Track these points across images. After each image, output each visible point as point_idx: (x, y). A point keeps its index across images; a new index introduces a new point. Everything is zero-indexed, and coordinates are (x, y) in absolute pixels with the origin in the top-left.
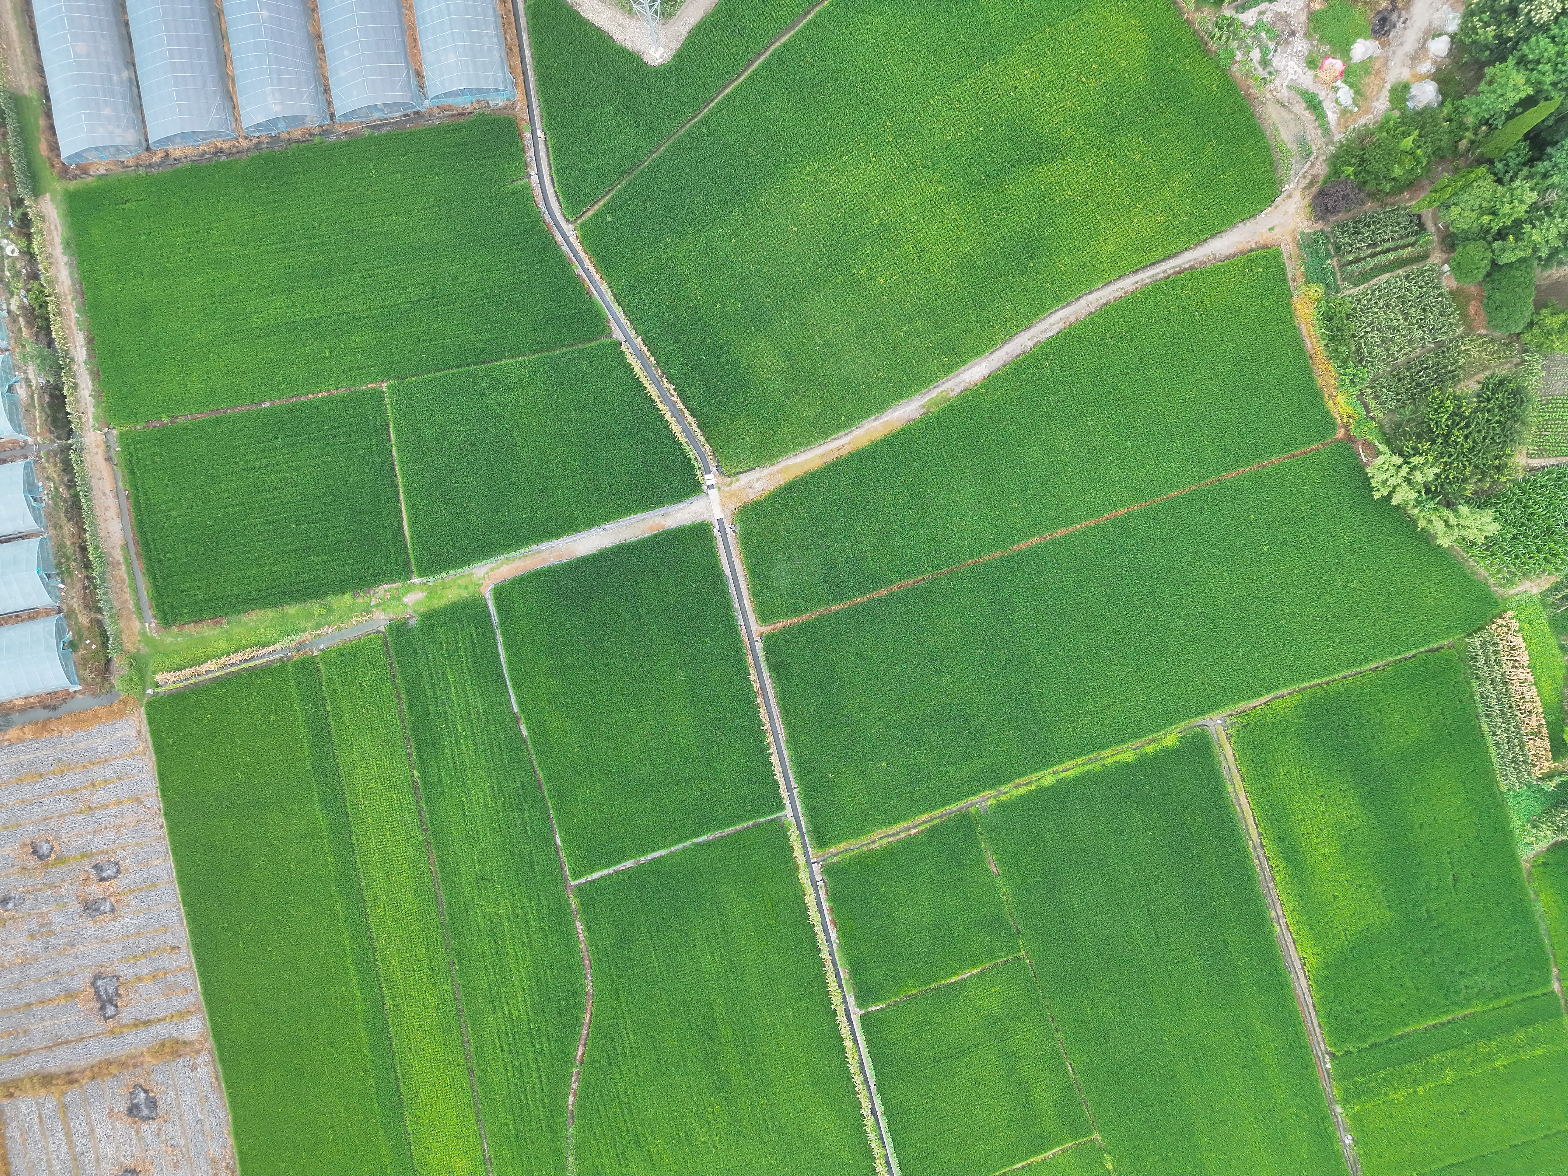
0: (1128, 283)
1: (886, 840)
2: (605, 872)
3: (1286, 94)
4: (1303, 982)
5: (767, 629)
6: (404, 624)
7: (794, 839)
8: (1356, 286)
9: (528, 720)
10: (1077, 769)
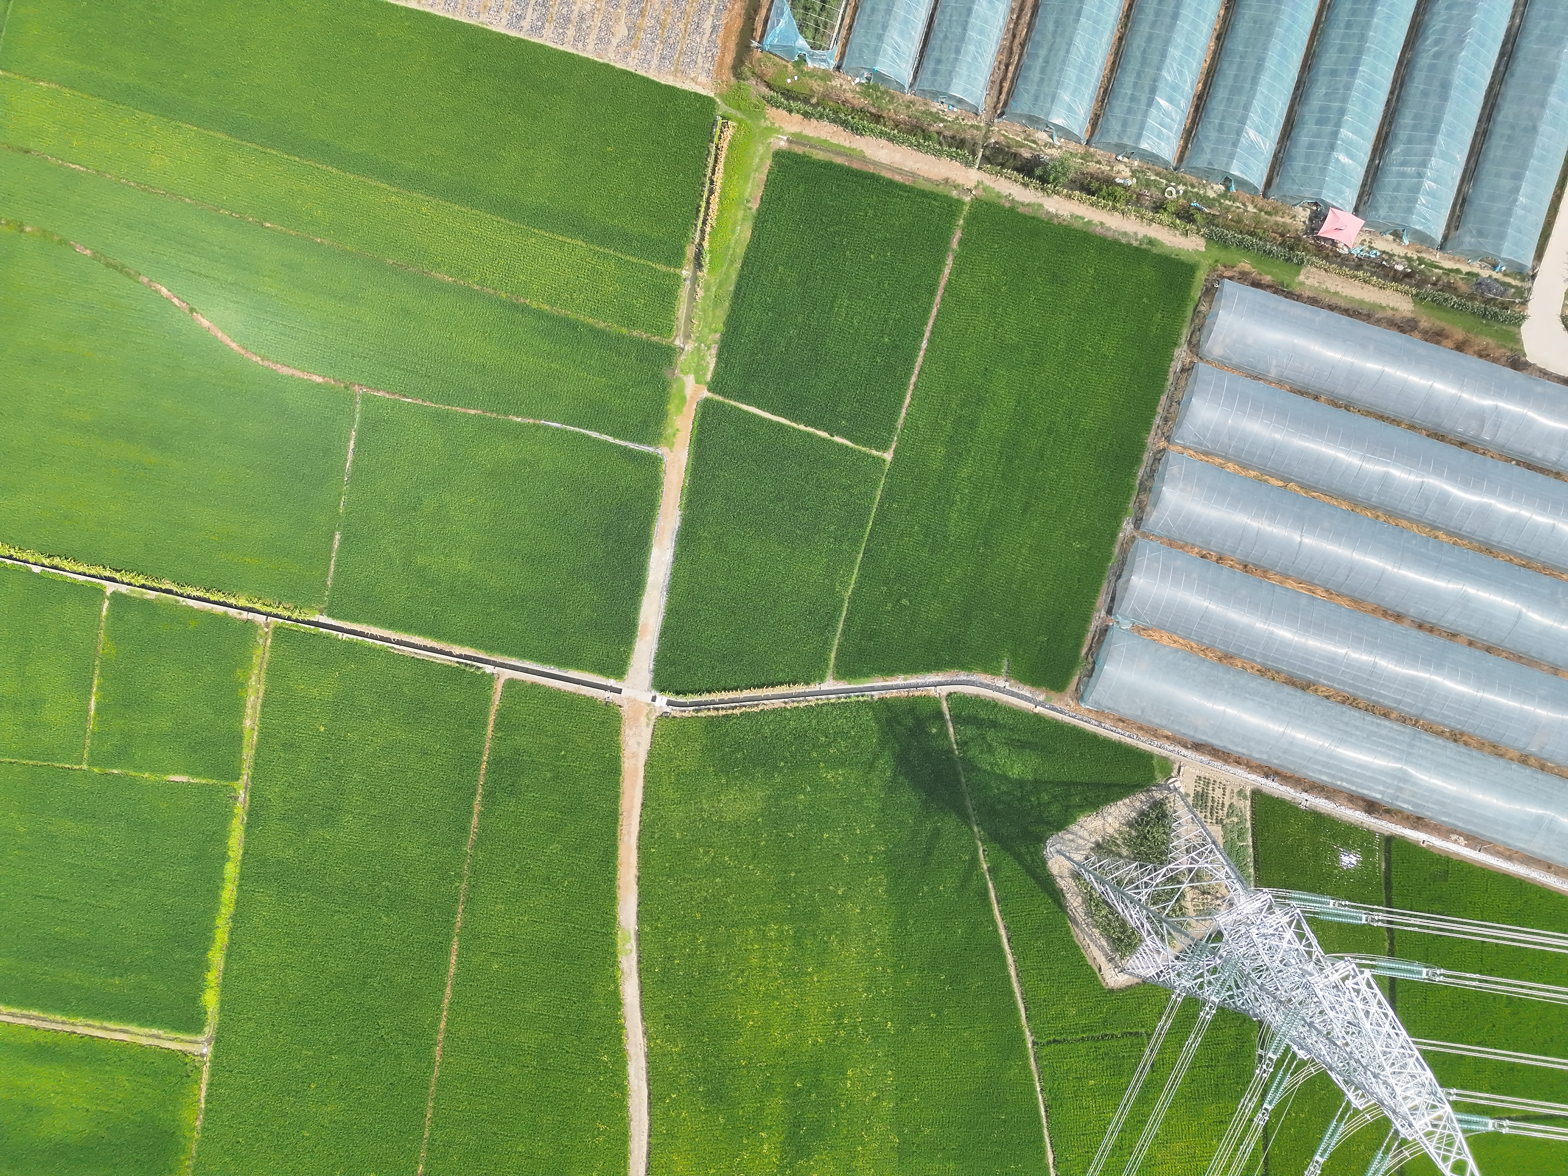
1: (251, 694)
5: (500, 683)
6: (670, 364)
9: (528, 428)
10: (225, 902)
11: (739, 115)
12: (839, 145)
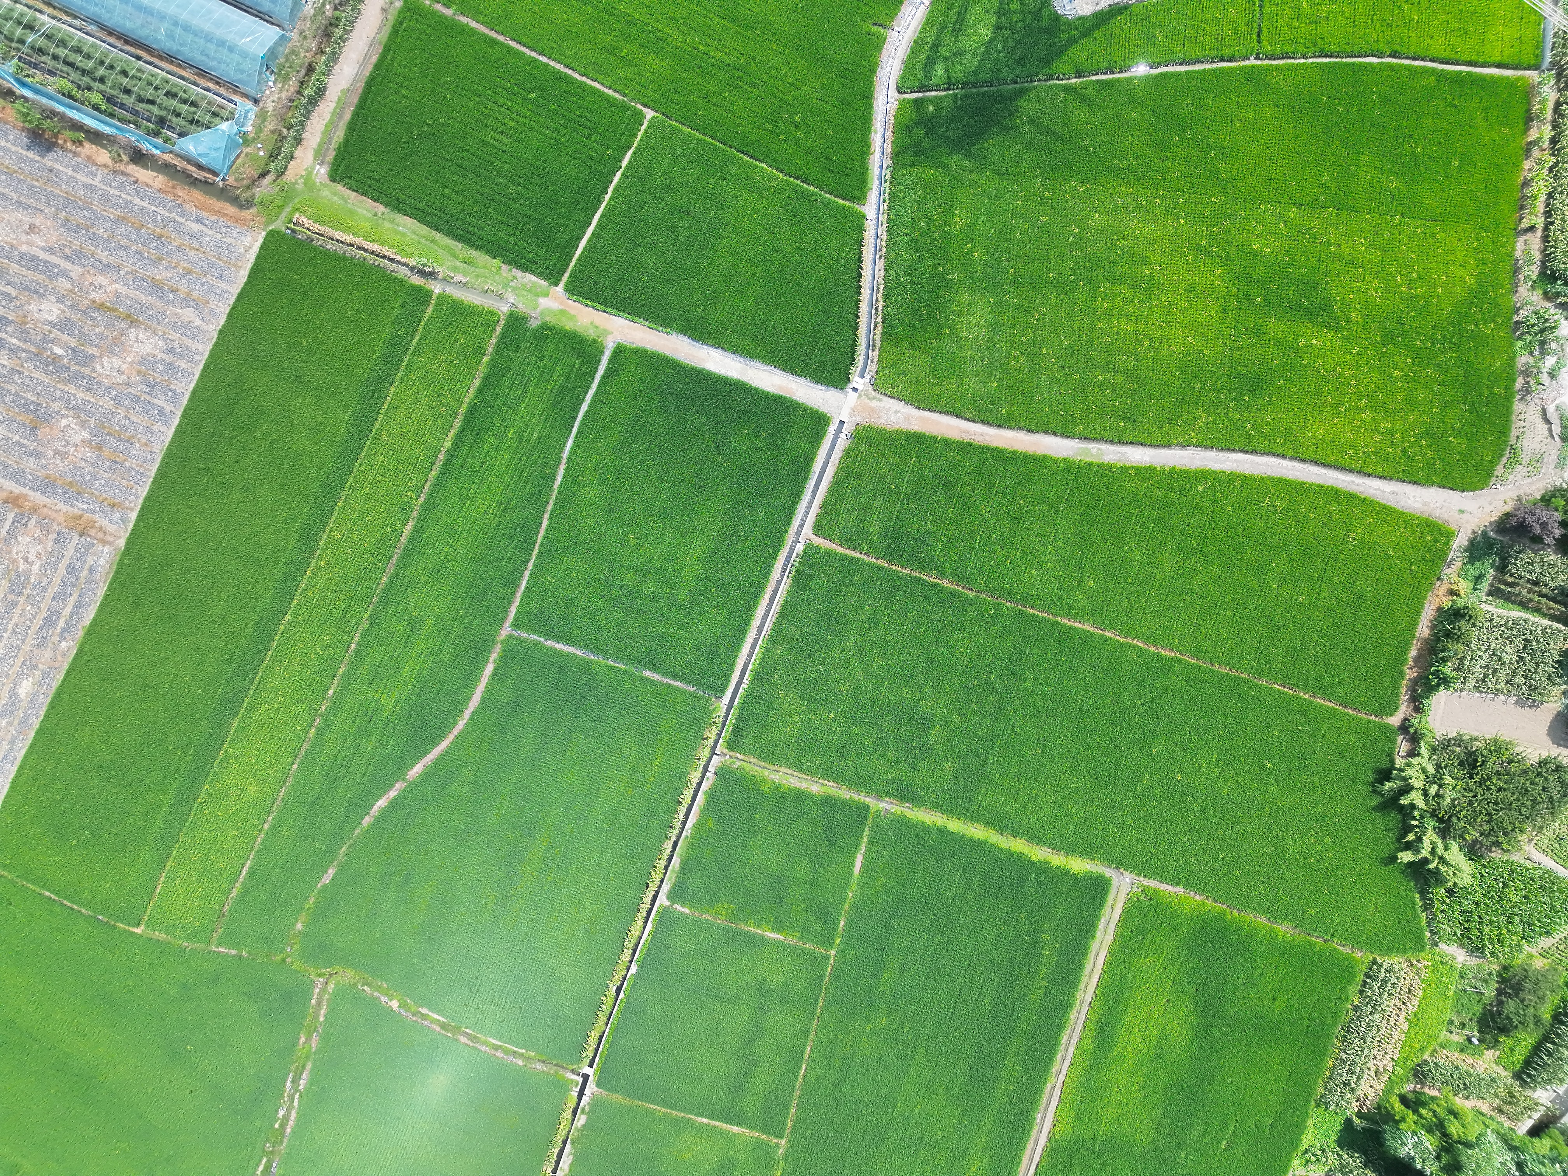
2: (542, 640)
4: (1042, 1140)
5: (815, 540)
6: (525, 319)
9: (568, 471)
11: (288, 209)
12: (333, 114)
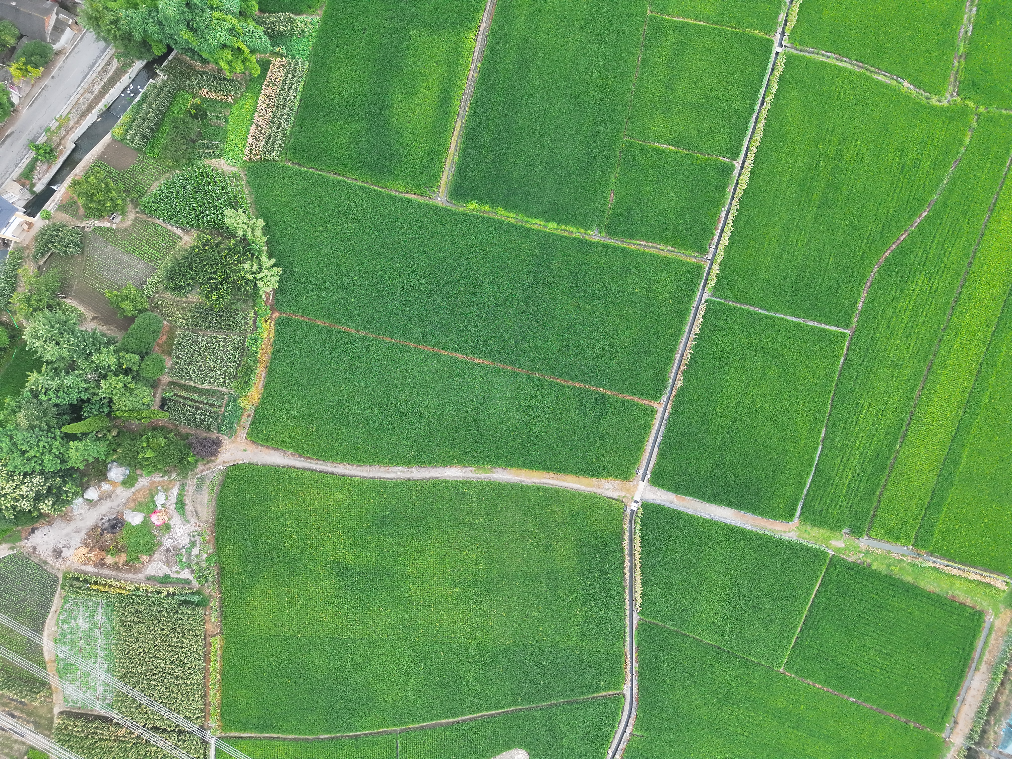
0: (340, 469)
1: (662, 247)
2: (827, 327)
3: (192, 519)
4: (483, 26)
5: (654, 404)
6: (852, 532)
7: (712, 281)
8: (219, 391)
9: (818, 437)
10: (533, 221)
12: (984, 655)
